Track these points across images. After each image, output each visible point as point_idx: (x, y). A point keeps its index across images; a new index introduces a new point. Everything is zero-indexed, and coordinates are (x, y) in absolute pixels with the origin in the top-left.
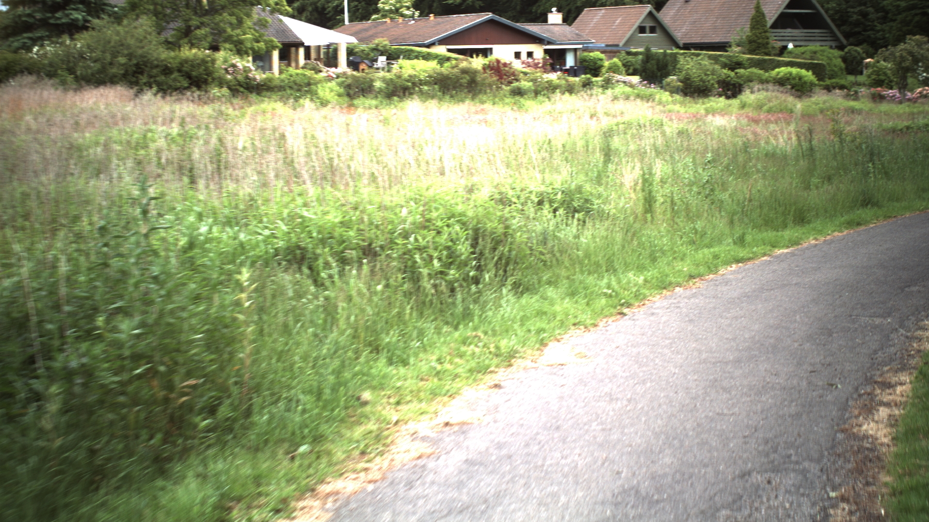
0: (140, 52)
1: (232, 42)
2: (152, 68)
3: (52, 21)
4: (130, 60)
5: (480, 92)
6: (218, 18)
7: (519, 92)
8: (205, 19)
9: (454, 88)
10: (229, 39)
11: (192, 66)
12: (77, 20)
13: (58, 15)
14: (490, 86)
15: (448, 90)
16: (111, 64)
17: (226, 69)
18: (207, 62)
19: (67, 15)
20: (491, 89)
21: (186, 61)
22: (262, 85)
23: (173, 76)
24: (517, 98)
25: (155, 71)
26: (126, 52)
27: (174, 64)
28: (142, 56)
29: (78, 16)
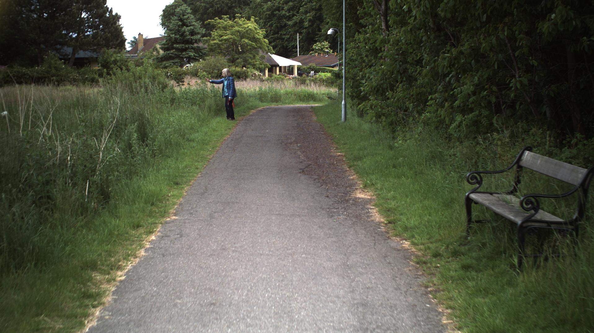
1: (251, 65)
3: (181, 56)
6: (244, 55)
8: (240, 55)
12: (192, 55)
13: (184, 53)
16: (212, 72)
17: (252, 75)
18: (245, 72)
19: (187, 54)
21: (238, 72)
29: (192, 54)
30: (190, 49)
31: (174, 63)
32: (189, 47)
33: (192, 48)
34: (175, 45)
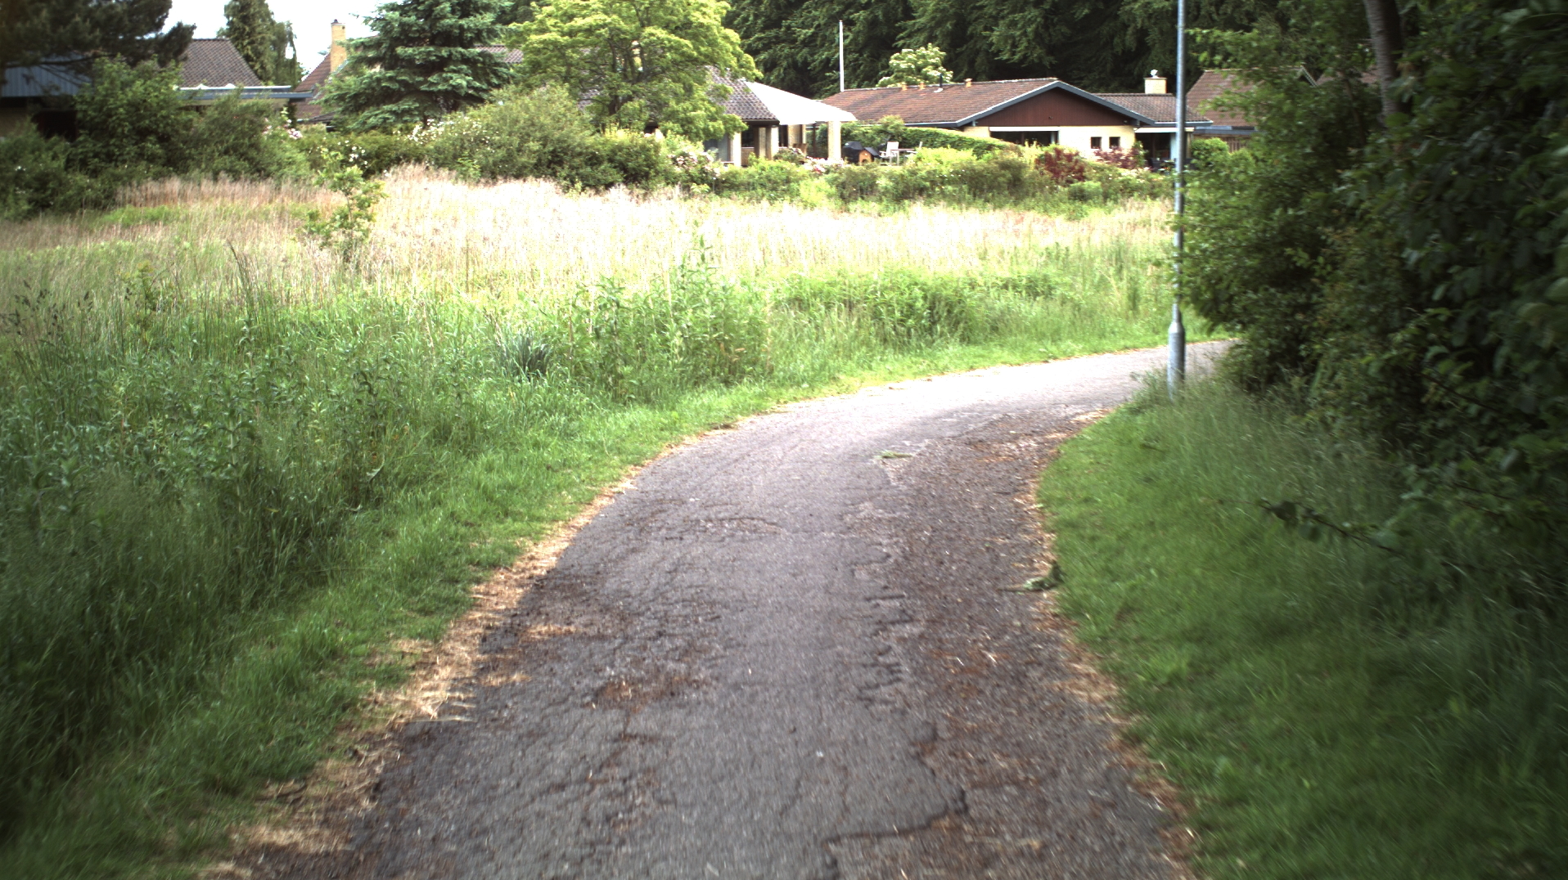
0: (557, 135)
1: (677, 121)
2: (573, 156)
3: (423, 88)
4: (544, 146)
5: (1027, 194)
6: (656, 86)
7: (1081, 196)
8: (637, 87)
9: (991, 189)
10: (673, 116)
11: (628, 154)
12: (459, 86)
13: (433, 79)
14: (1041, 186)
15: (982, 191)
16: (519, 150)
17: (674, 159)
18: (649, 150)
19: (446, 80)
20: (1042, 191)
21: (620, 148)
22: (723, 182)
23: (602, 167)
24: (1078, 203)
25: (577, 161)
26: (538, 134)
27: (604, 151)
28: (559, 141)
29: (460, 81)
30: (456, 62)
31: (399, 115)
32: (451, 55)
33: (465, 60)
34: (399, 50)
